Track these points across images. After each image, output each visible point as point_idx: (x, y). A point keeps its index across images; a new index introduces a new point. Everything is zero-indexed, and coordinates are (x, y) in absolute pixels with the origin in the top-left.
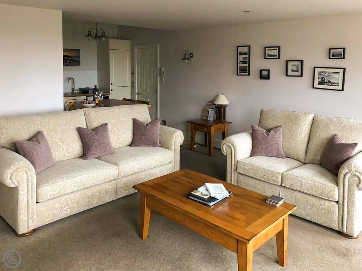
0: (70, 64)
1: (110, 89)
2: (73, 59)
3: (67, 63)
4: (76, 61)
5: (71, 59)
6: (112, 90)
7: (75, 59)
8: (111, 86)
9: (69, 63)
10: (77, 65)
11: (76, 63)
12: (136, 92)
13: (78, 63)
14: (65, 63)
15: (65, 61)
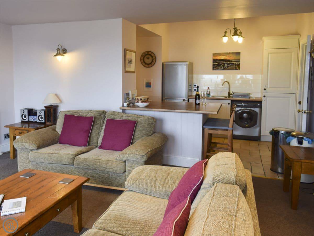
0: (229, 68)
6: (265, 96)
8: (264, 91)
13: (237, 67)
14: (223, 67)
15: (223, 65)
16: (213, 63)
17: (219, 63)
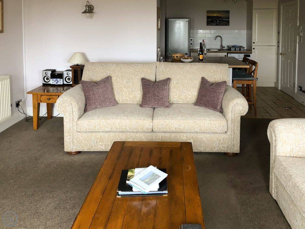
0: (220, 24)
1: (253, 48)
2: (222, 19)
3: (217, 23)
4: (226, 21)
5: (220, 19)
6: (254, 49)
7: (225, 19)
8: (253, 44)
9: (218, 23)
10: (226, 25)
11: (225, 22)
12: (281, 52)
13: (227, 23)
14: (215, 23)
15: (215, 21)
16: (207, 19)
17: (212, 19)
